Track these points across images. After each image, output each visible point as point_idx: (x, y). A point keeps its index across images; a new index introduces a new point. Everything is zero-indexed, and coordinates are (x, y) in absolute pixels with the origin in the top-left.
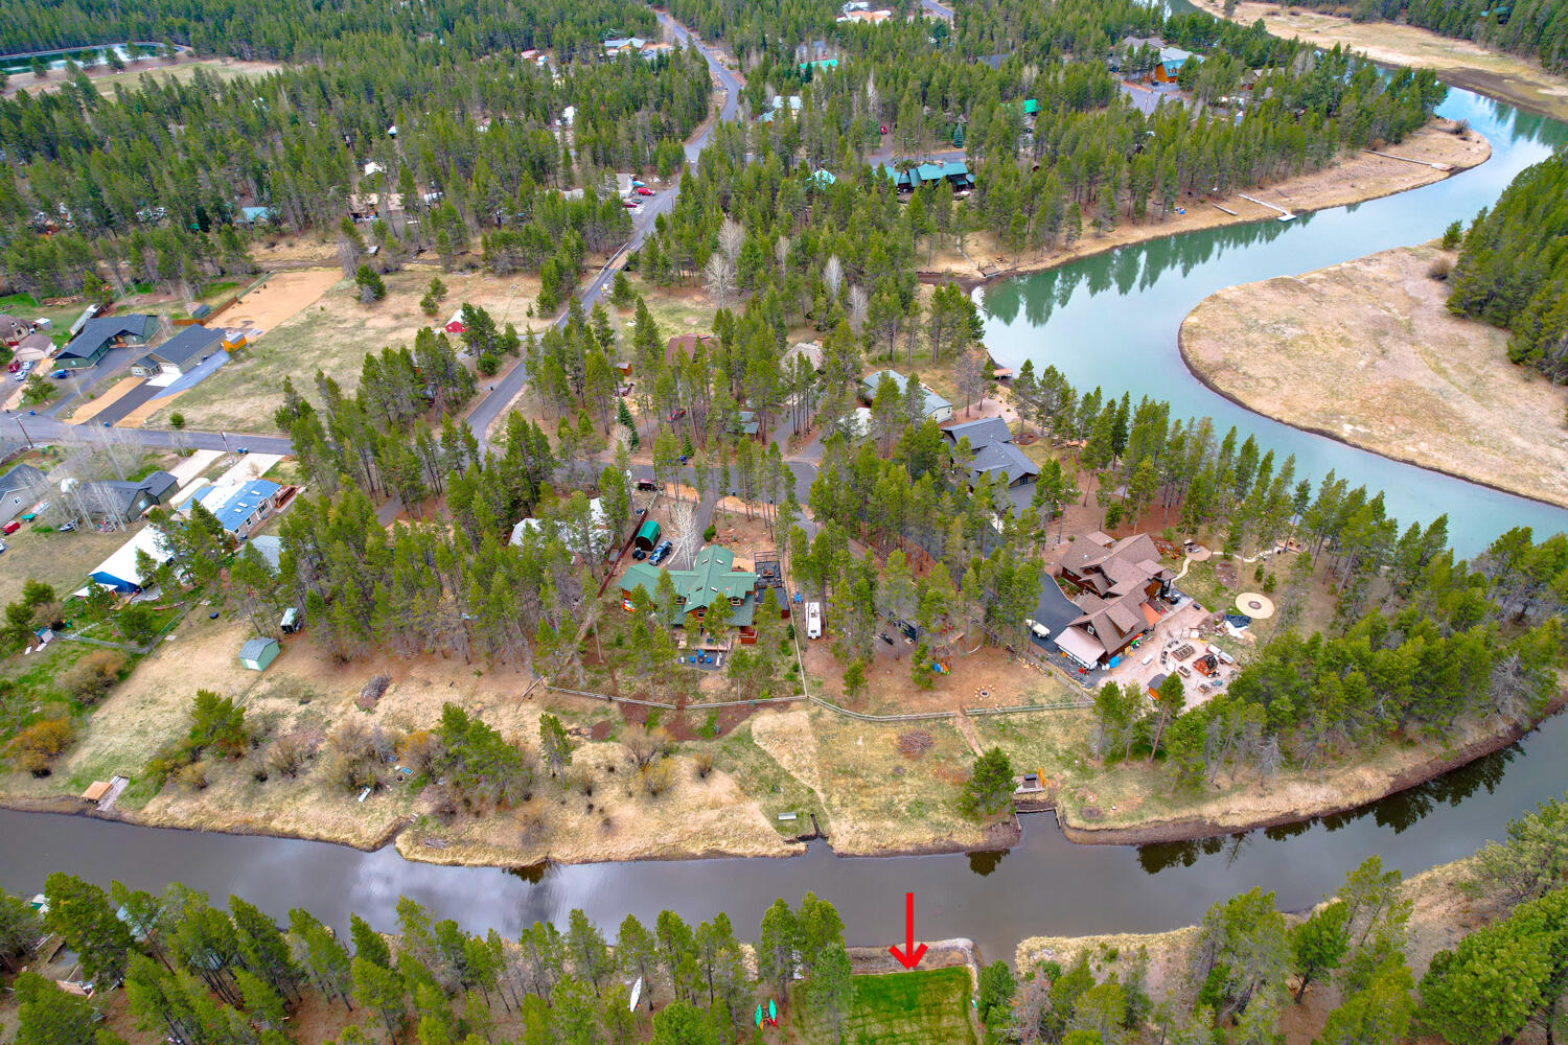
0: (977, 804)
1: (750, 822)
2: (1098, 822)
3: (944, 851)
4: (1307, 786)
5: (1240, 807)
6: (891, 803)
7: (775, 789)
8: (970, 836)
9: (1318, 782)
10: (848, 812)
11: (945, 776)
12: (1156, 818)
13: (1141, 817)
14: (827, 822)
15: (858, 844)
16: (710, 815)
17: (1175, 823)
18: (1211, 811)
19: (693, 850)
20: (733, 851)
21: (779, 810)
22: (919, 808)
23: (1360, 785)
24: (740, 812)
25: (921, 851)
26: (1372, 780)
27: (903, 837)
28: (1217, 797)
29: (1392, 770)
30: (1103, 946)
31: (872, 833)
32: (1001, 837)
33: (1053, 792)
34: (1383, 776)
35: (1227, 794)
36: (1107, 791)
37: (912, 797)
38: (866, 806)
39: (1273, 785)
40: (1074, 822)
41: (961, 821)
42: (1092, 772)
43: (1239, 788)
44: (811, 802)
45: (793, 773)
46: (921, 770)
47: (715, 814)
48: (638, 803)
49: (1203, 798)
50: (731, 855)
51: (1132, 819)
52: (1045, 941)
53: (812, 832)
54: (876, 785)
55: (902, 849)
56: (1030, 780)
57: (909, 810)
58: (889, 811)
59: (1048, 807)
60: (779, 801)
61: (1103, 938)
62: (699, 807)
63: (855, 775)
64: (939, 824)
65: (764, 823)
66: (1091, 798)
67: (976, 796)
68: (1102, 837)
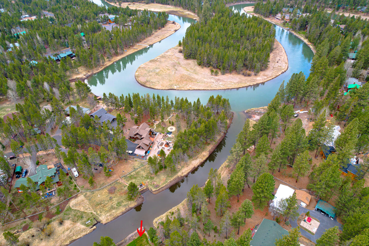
0: (132, 197)
1: (79, 228)
2: (158, 187)
3: (129, 210)
4: (195, 160)
5: (184, 171)
6: (112, 206)
7: (82, 217)
8: (133, 204)
9: (196, 159)
10: (103, 213)
11: (122, 194)
12: (170, 181)
13: (167, 182)
14: (98, 218)
15: (108, 219)
16: (67, 233)
17: (174, 180)
18: (179, 174)
19: (66, 244)
20: (77, 238)
21: (85, 222)
22: (119, 204)
23: (204, 156)
24: (75, 227)
25: (123, 213)
26: (205, 154)
27: (118, 212)
28: (179, 171)
29: (208, 150)
30: (170, 212)
31: (110, 215)
32: (140, 201)
33: (147, 186)
34: (207, 152)
35: (181, 169)
36: (158, 180)
37: (116, 202)
38: (106, 210)
39: (189, 163)
40: (154, 190)
41: (130, 202)
42: (153, 177)
43: (183, 167)
44: (93, 216)
45: (85, 211)
46: (116, 195)
47: (69, 231)
48: (45, 240)
49: (177, 172)
50: (77, 239)
51: (165, 183)
52: (158, 218)
53: (96, 222)
54: (107, 204)
55: (119, 215)
56: (141, 186)
57: (117, 205)
58: (112, 208)
59: (147, 189)
60: (85, 219)
61: (169, 211)
62: (64, 232)
63: (101, 204)
64: (125, 205)
65: (83, 227)
66: (155, 183)
67: (131, 195)
68: (161, 190)
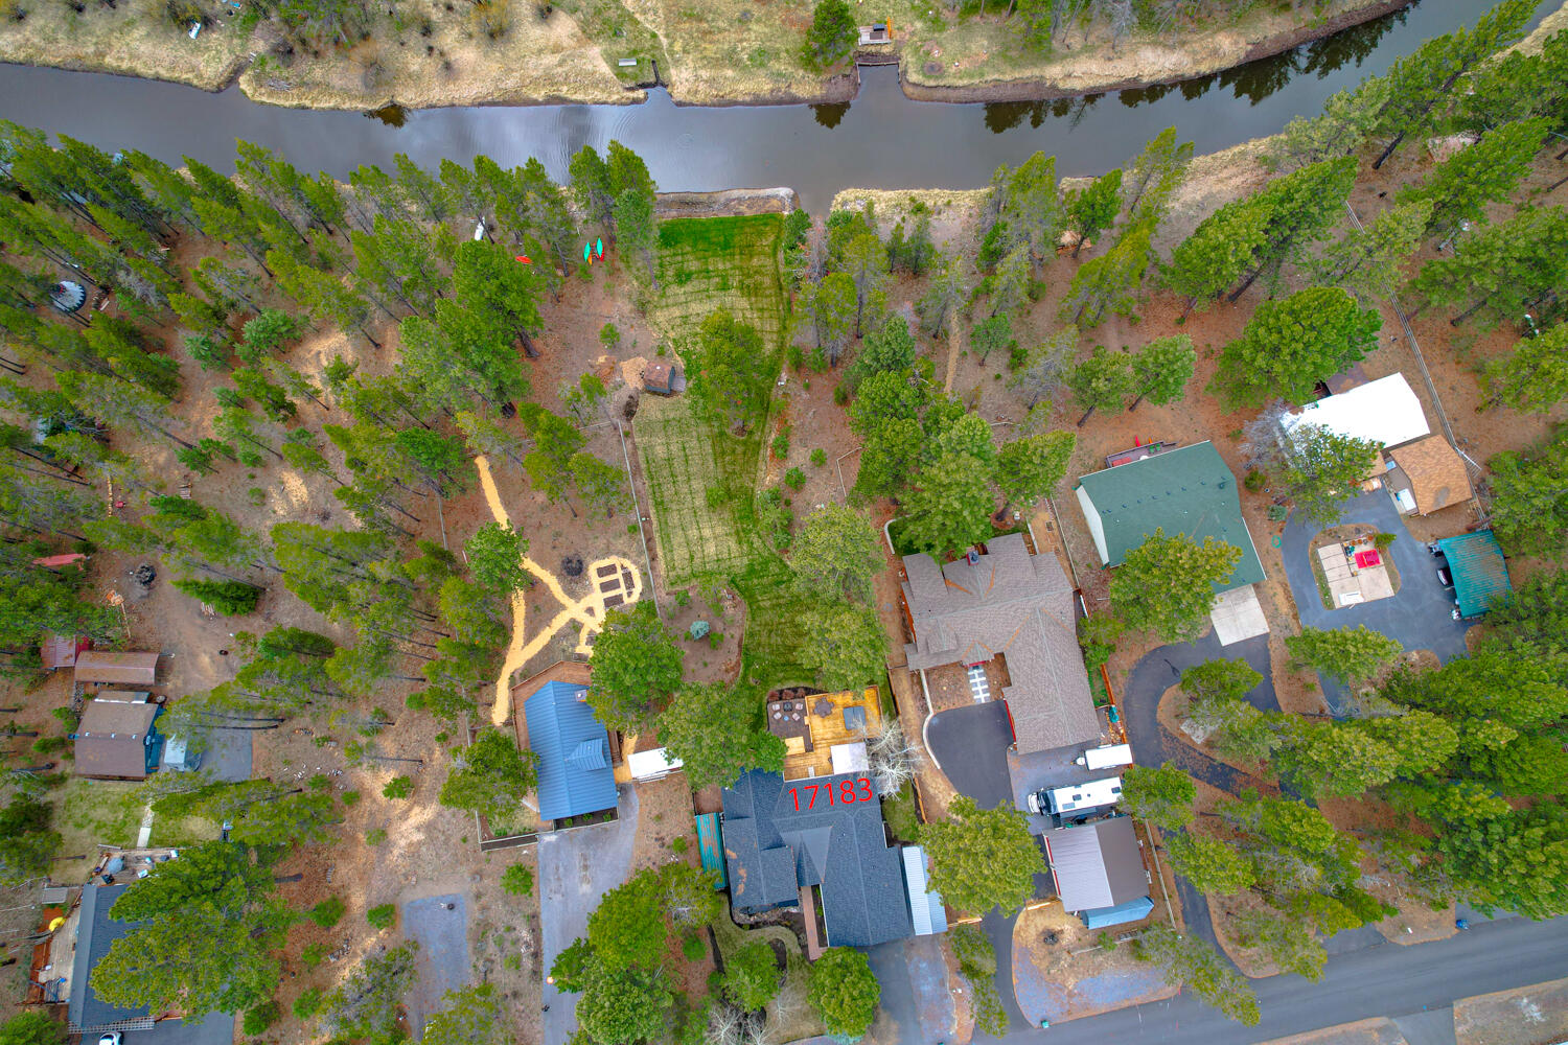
0: (815, 54)
1: (590, 67)
2: (937, 78)
3: (780, 102)
4: (1159, 51)
5: (1082, 71)
6: (734, 51)
7: (617, 33)
8: (809, 87)
9: (1172, 48)
10: (689, 59)
11: (792, 23)
12: (996, 76)
13: (982, 75)
14: (667, 69)
15: (696, 92)
16: (550, 60)
17: (1015, 83)
18: (1054, 72)
19: (535, 96)
20: (574, 97)
21: (620, 55)
22: (761, 57)
23: (1215, 52)
24: (581, 56)
25: (758, 101)
26: (1228, 47)
27: (742, 87)
28: (1064, 57)
29: (1253, 37)
30: (913, 200)
31: (711, 82)
32: (837, 92)
33: (899, 45)
34: (1242, 44)
35: (1074, 56)
36: (953, 46)
37: (756, 45)
38: (708, 53)
39: (1126, 48)
40: (914, 77)
41: (801, 72)
42: (945, 24)
43: (1089, 50)
44: (653, 47)
45: (637, 16)
46: (769, 15)
47: (557, 58)
48: (478, 46)
50: (571, 101)
51: (971, 76)
52: (861, 193)
53: (652, 79)
54: (721, 31)
55: (740, 99)
56: (878, 31)
57: (751, 58)
58: (731, 59)
59: (893, 60)
60: (621, 46)
61: (915, 192)
62: (540, 51)
63: (700, 19)
64: (779, 74)
65: (605, 69)
66: (936, 53)
67: (815, 46)
68: (939, 94)
